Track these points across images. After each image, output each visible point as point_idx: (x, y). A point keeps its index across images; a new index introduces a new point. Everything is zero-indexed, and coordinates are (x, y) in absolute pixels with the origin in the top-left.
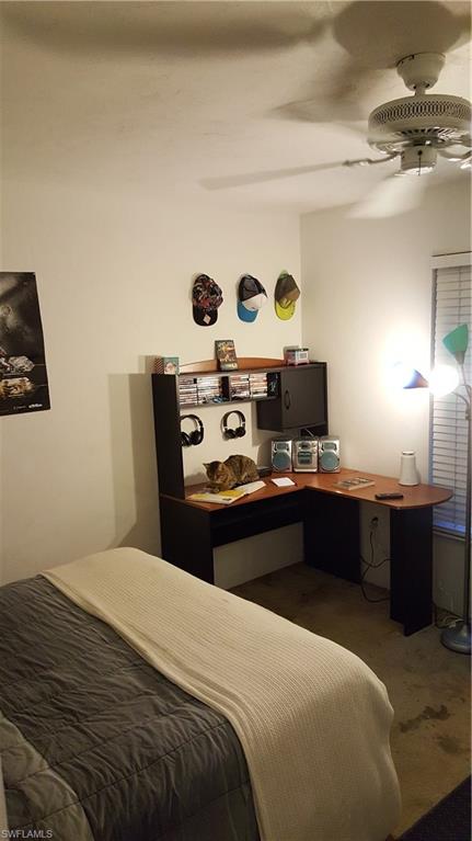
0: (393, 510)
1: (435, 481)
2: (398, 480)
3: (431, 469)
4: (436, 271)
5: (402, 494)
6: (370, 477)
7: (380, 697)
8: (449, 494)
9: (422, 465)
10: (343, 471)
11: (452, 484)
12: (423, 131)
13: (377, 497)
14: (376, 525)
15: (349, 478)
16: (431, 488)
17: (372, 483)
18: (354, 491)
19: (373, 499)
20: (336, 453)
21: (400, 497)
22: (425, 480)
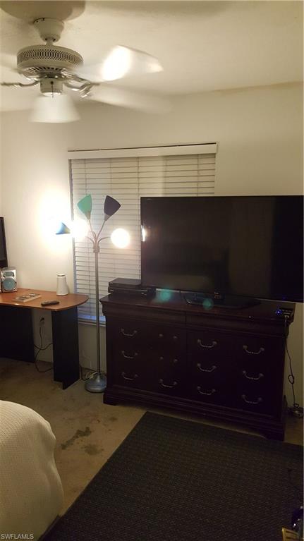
0: (53, 312)
1: (78, 291)
2: (56, 292)
3: (76, 284)
4: (70, 160)
5: (58, 301)
6: (37, 292)
7: (47, 431)
8: (86, 298)
9: (70, 282)
10: (20, 290)
11: (87, 292)
12: (53, 68)
13: (43, 305)
14: (43, 323)
15: (24, 294)
16: (76, 295)
17: (39, 296)
18: (27, 302)
19: (40, 306)
20: (14, 278)
21: (57, 303)
22: (72, 291)
